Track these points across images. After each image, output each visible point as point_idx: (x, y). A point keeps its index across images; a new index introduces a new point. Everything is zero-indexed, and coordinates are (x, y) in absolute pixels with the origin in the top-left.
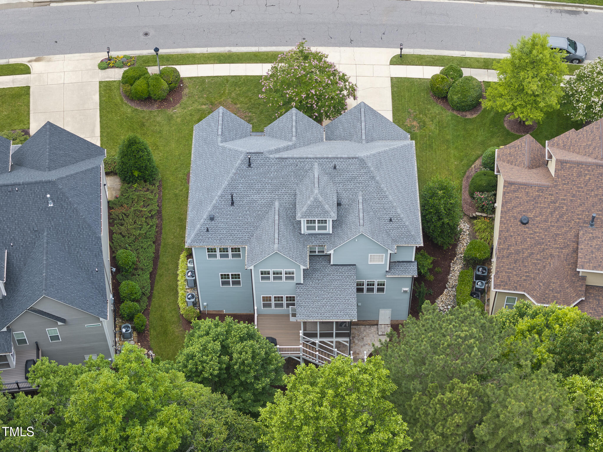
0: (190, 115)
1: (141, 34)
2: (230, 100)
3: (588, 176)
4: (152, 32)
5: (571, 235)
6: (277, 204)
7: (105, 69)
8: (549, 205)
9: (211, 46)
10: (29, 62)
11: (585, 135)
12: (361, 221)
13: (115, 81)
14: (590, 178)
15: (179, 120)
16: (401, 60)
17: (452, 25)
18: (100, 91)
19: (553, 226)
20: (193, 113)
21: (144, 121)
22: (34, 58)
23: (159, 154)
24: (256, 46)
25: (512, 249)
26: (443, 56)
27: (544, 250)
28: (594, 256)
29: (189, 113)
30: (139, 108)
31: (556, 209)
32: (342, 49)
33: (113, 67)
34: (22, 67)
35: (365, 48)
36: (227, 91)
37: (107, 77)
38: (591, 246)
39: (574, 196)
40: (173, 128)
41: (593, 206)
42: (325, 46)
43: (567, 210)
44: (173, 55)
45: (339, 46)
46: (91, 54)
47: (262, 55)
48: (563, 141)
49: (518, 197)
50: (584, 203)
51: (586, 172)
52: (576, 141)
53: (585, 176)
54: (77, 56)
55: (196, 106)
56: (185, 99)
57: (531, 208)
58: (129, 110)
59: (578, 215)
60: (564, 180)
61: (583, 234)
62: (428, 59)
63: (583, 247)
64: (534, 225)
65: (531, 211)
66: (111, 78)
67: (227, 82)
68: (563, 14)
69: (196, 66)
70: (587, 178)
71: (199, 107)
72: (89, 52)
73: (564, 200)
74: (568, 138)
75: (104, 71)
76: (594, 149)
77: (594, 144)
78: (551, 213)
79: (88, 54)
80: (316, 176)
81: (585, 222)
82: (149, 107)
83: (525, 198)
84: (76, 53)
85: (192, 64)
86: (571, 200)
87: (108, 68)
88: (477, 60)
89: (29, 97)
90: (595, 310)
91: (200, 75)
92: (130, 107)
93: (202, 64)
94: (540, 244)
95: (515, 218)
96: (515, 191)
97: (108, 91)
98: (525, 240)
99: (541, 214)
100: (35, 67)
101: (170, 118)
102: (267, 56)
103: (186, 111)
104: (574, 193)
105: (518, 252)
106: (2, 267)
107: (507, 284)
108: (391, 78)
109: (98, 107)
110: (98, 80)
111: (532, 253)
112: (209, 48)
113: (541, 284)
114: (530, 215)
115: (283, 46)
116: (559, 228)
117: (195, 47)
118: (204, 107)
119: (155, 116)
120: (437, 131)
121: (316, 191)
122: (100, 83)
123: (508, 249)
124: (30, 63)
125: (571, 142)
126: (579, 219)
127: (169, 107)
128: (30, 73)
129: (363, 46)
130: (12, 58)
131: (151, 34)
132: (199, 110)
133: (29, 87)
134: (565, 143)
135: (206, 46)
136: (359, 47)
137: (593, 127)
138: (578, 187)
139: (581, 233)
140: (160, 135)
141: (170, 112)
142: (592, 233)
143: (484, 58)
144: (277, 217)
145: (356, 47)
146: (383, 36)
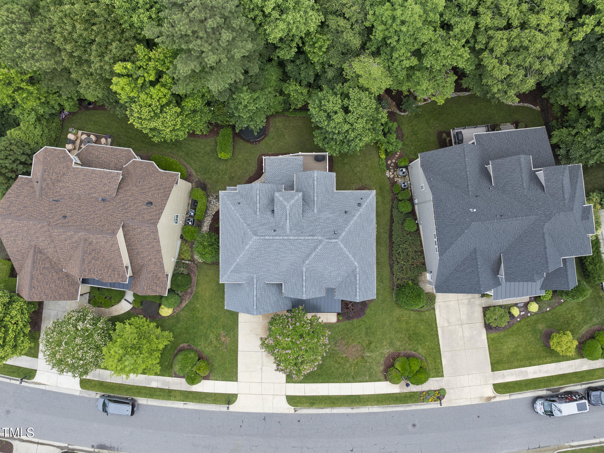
0: (377, 347)
1: (417, 426)
2: (351, 360)
3: (97, 225)
4: (410, 427)
5: (121, 195)
6: (316, 211)
7: (441, 389)
8: (130, 211)
9: (366, 413)
10: (495, 397)
11: (96, 270)
12: (258, 192)
13: (433, 377)
14: (97, 223)
15: (385, 343)
16: (229, 398)
17: (191, 435)
18: (442, 368)
19: (131, 200)
20: (375, 349)
21: (409, 342)
22: (493, 400)
23: (396, 314)
24: (334, 414)
25: (162, 191)
26: (199, 402)
27: (141, 190)
28: (109, 181)
29: (378, 349)
30: (413, 352)
31: (126, 209)
32: (271, 411)
33: (435, 391)
34: (500, 390)
35: (255, 412)
36: (353, 368)
37: (438, 381)
38: (109, 186)
39: (111, 215)
40: (388, 336)
41: (100, 209)
42: (284, 414)
43: (119, 208)
44: (394, 403)
45: (273, 413)
46: (452, 405)
47: (328, 404)
48: (114, 275)
49: (150, 216)
50: (106, 211)
51: (98, 227)
52: (104, 270)
53: (100, 225)
54: (463, 403)
55: (373, 355)
56: (382, 362)
57: (143, 211)
58: (420, 351)
59: (112, 205)
60: (115, 223)
61: (112, 194)
62: (210, 399)
63: (115, 186)
64: (144, 202)
65: (144, 209)
66: (436, 380)
67: (353, 376)
68: (109, 446)
69: (376, 393)
70: (99, 224)
71: (372, 354)
72: (453, 407)
73: (119, 213)
74: (110, 276)
75: (441, 388)
76: (90, 254)
77: (90, 257)
78: (130, 207)
79: (454, 405)
80: (288, 221)
81: (109, 201)
82: (407, 354)
83: (145, 216)
84: (463, 406)
85: (379, 394)
86: (114, 213)
87: (439, 390)
88: (176, 399)
89: (491, 361)
90: (119, 161)
91: (373, 383)
92: (419, 354)
93: (372, 395)
94: (143, 193)
95: (155, 206)
96: (152, 219)
97: (437, 368)
98: (152, 195)
99: (137, 207)
100: (489, 392)
101: (391, 344)
102: (326, 403)
103: (381, 351)
104: (110, 217)
105: (159, 189)
106: (494, 171)
107: (170, 176)
108: (237, 381)
109: (442, 353)
110: (445, 378)
111: (149, 188)
112: (368, 411)
113: (148, 172)
114: (145, 207)
115: (314, 414)
116: (128, 200)
117: (377, 413)
118: (368, 354)
119: (402, 346)
120: (208, 332)
121: (288, 207)
122: (442, 376)
123: (164, 191)
124: (494, 395)
125: (108, 271)
126: (112, 203)
127: (393, 353)
128: (494, 385)
129: (256, 413)
130: (508, 400)
131: (411, 426)
132: (371, 351)
133: (492, 371)
134: (113, 272)
135: (370, 414)
136: (259, 413)
137: (88, 274)
138: (107, 219)
139: (114, 195)
140: (397, 330)
141: (391, 350)
142: (107, 195)
143: (170, 400)
144: (316, 199)
145: (261, 413)
146: (241, 424)
